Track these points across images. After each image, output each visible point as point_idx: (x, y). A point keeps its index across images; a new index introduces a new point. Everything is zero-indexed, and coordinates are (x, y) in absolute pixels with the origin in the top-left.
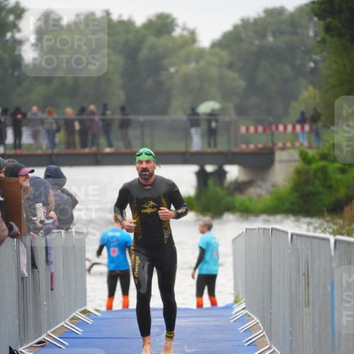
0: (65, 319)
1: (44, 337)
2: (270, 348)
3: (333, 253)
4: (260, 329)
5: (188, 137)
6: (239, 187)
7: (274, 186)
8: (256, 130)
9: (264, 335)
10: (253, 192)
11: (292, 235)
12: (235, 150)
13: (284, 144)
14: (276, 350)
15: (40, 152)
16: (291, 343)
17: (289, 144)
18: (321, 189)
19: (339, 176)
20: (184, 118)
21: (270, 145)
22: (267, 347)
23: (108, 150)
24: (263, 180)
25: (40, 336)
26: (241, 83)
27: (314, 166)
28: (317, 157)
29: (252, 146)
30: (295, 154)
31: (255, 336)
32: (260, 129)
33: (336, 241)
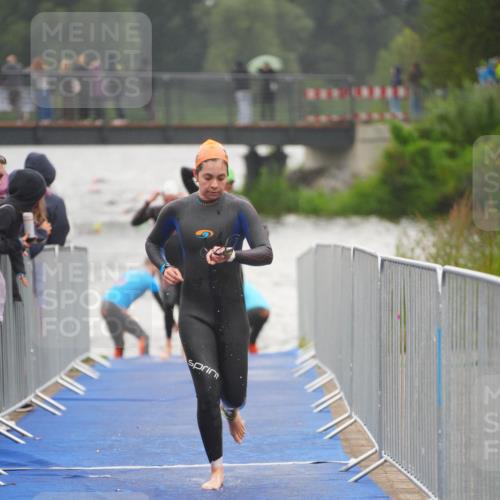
0: (61, 370)
1: (31, 398)
2: (350, 417)
3: (440, 290)
4: (336, 388)
5: (232, 104)
6: (305, 177)
7: (355, 176)
8: (330, 94)
9: (341, 398)
10: (325, 184)
11: (383, 261)
12: (300, 123)
13: (369, 115)
14: (358, 420)
15: (19, 123)
16: (380, 412)
17: (376, 116)
18: (420, 180)
19: (447, 162)
20: (227, 77)
21: (348, 116)
22: (347, 415)
23: (117, 122)
24: (340, 167)
25: (25, 397)
26: (308, 23)
27: (411, 148)
28: (416, 135)
29: (323, 119)
30: (384, 130)
31: (329, 399)
32: (336, 93)
33: (444, 273)
